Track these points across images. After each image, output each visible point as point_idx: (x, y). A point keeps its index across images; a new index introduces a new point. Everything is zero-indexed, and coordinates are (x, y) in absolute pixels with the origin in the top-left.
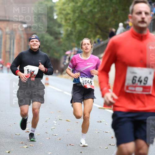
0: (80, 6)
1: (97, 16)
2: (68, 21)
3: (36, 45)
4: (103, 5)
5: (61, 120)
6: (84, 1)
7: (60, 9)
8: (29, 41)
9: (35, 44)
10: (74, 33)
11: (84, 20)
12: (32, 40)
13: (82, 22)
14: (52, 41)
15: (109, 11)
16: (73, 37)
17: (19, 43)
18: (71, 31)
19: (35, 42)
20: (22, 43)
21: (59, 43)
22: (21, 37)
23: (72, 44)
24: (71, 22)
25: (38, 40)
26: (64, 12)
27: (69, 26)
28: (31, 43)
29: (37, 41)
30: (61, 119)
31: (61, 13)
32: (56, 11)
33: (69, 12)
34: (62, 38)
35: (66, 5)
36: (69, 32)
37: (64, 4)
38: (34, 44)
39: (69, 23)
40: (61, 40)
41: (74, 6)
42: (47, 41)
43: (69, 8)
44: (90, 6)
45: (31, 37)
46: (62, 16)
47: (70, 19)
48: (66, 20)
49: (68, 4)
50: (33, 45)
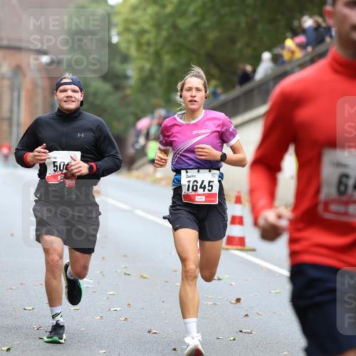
0: (171, 15)
1: (212, 36)
2: (145, 48)
3: (73, 99)
4: (224, 11)
5: (129, 275)
6: (181, 3)
7: (126, 21)
8: (57, 90)
9: (71, 98)
10: (158, 76)
11: (181, 45)
12: (62, 88)
13: (177, 51)
14: (108, 94)
15: (238, 25)
16: (155, 85)
17: (31, 99)
18: (151, 71)
19: (70, 93)
20: (39, 100)
21: (124, 98)
22: (35, 85)
23: (154, 101)
24: (152, 50)
25: (77, 88)
26: (135, 28)
27: (147, 60)
28: (61, 95)
29: (74, 91)
30: (128, 273)
31: (127, 30)
32: (116, 25)
33: (147, 26)
34: (130, 87)
35: (139, 13)
36: (146, 73)
37: (135, 8)
38: (68, 97)
39: (145, 52)
40: (129, 92)
41: (157, 14)
42: (95, 94)
43: (147, 18)
44: (195, 13)
45: (61, 80)
46: (131, 37)
47: (148, 44)
48: (139, 45)
49: (145, 10)
50: (65, 99)
